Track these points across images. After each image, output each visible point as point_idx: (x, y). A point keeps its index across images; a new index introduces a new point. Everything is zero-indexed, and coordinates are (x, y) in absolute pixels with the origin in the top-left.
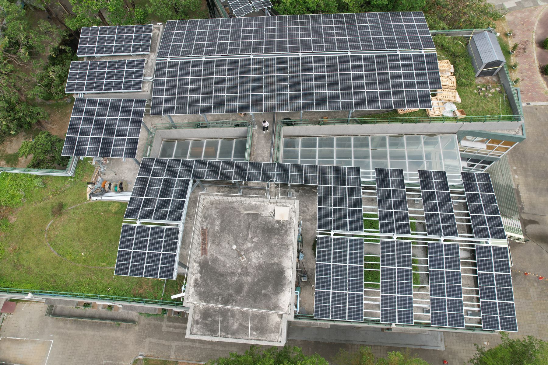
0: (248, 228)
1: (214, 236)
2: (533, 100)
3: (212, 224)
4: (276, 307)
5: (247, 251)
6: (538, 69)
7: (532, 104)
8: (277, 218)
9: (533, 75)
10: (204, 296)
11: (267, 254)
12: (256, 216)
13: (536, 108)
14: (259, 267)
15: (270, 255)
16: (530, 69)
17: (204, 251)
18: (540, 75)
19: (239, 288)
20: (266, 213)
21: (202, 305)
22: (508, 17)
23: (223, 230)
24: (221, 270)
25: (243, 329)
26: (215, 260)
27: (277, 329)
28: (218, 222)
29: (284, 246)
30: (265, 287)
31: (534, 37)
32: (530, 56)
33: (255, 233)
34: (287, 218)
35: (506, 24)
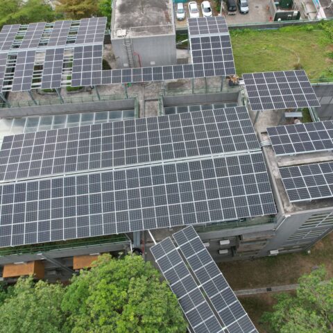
1: (162, 20)
5: (141, 16)
14: (133, 11)
15: (128, 16)
17: (166, 13)
19: (144, 3)
23: (158, 22)
26: (159, 11)
33: (137, 23)
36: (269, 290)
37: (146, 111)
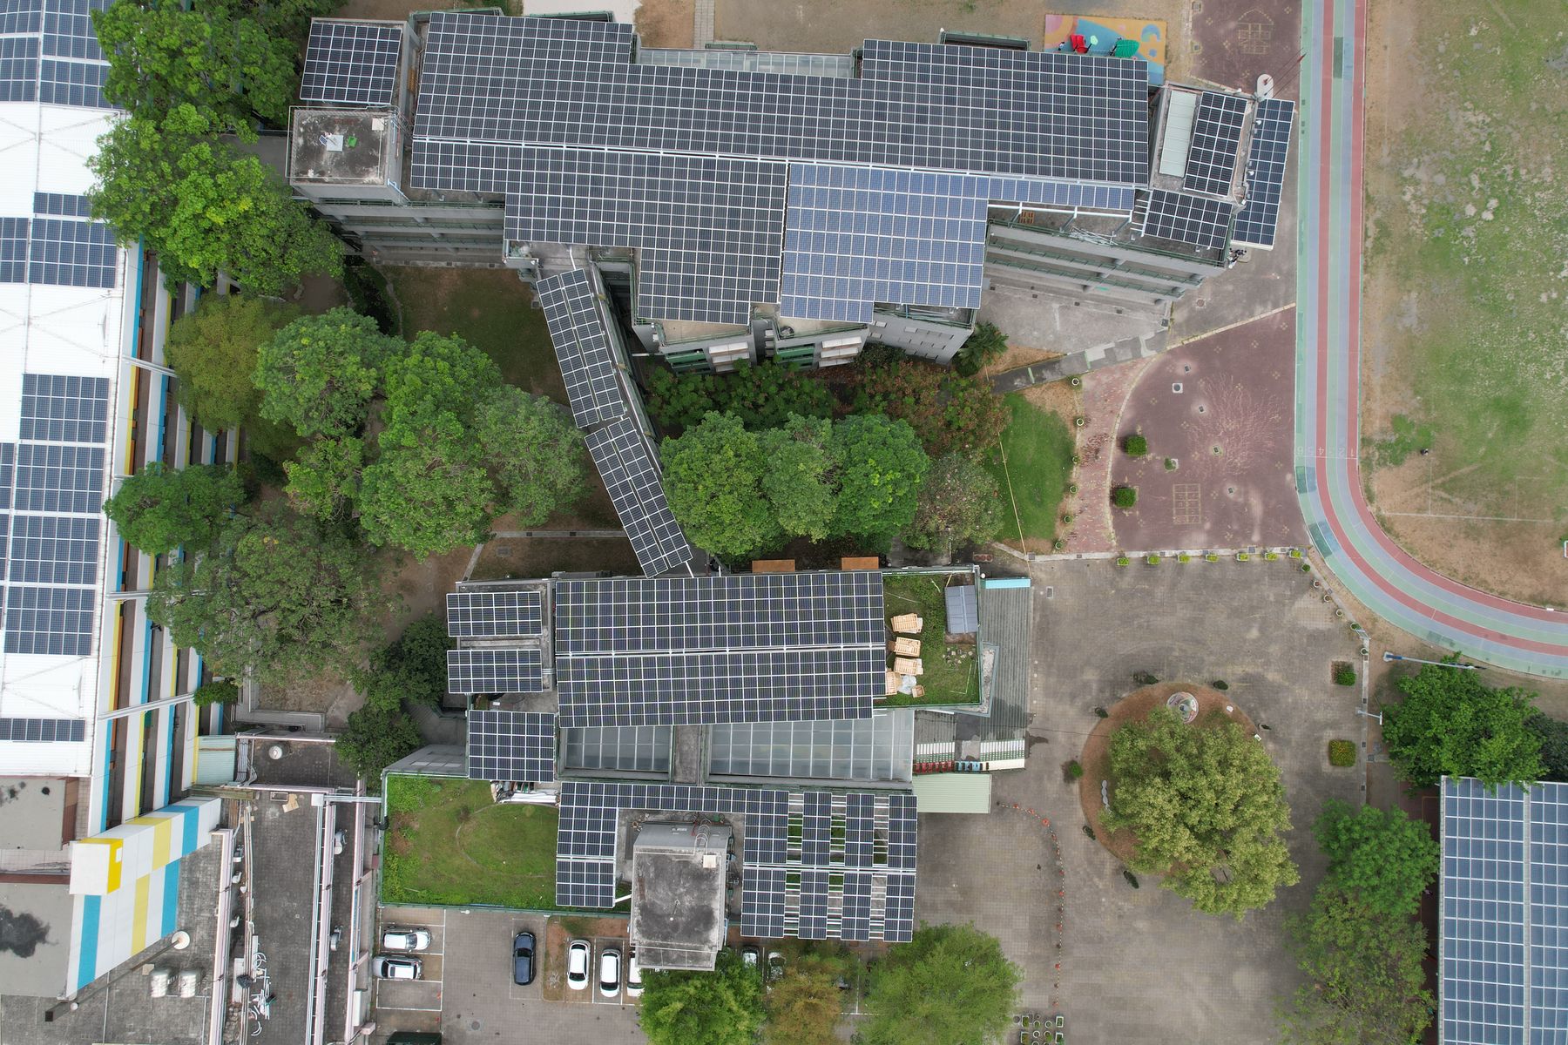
0: (680, 875)
1: (650, 882)
2: (1088, 548)
3: (647, 871)
4: (707, 941)
5: (680, 896)
6: (1108, 491)
7: (1085, 556)
8: (705, 866)
9: (1098, 503)
10: (646, 932)
11: (698, 898)
12: (686, 863)
13: (1088, 563)
14: (692, 909)
15: (700, 898)
16: (1096, 492)
17: (642, 896)
18: (1107, 501)
19: (675, 926)
20: (695, 861)
21: (645, 941)
22: (1087, 383)
23: (657, 876)
24: (659, 912)
25: (681, 958)
26: (653, 904)
27: (708, 957)
28: (652, 869)
29: (713, 890)
30: (697, 925)
31: (1117, 426)
32: (1102, 467)
33: (686, 879)
34: (714, 866)
35: (1081, 396)
36: (573, 534)
37: (695, 766)
